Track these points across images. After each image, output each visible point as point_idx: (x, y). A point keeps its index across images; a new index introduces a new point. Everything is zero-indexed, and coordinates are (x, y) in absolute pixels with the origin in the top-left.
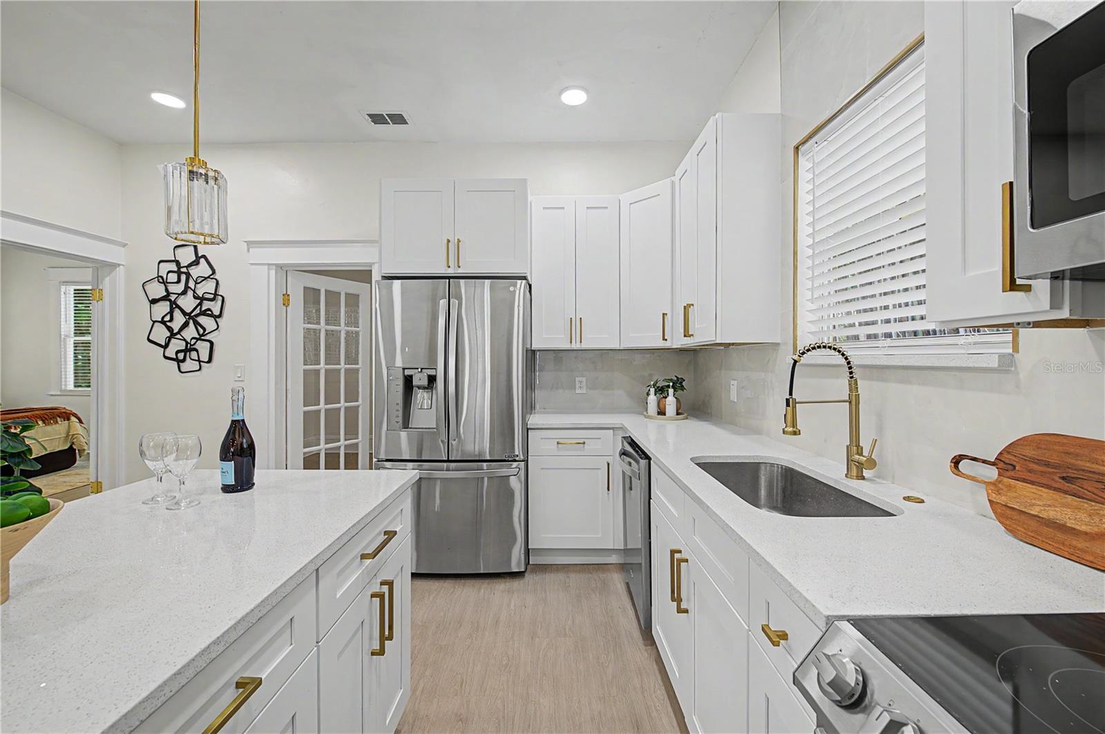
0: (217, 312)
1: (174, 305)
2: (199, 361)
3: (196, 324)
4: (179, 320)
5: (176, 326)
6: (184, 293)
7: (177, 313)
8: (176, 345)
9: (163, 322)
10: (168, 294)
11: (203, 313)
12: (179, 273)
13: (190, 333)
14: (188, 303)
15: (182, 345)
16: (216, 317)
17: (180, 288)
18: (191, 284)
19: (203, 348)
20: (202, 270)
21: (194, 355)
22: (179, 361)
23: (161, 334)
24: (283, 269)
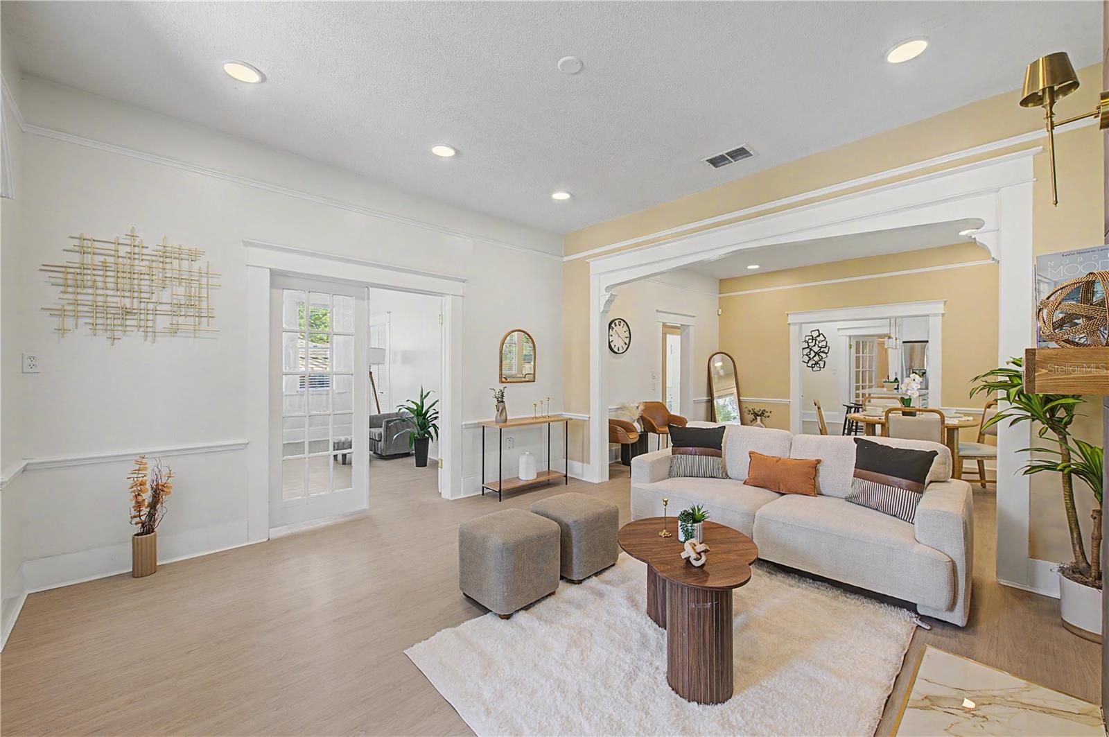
0: (826, 351)
1: (811, 350)
2: (820, 367)
3: (819, 355)
4: (813, 354)
5: (811, 356)
6: (814, 346)
7: (812, 352)
8: (811, 362)
9: (807, 355)
10: (809, 346)
11: (822, 352)
12: (813, 339)
13: (817, 358)
14: (816, 349)
15: (814, 362)
16: (826, 353)
17: (813, 344)
18: (817, 343)
19: (822, 364)
20: (821, 338)
21: (818, 365)
22: (813, 368)
23: (806, 359)
24: (850, 337)
